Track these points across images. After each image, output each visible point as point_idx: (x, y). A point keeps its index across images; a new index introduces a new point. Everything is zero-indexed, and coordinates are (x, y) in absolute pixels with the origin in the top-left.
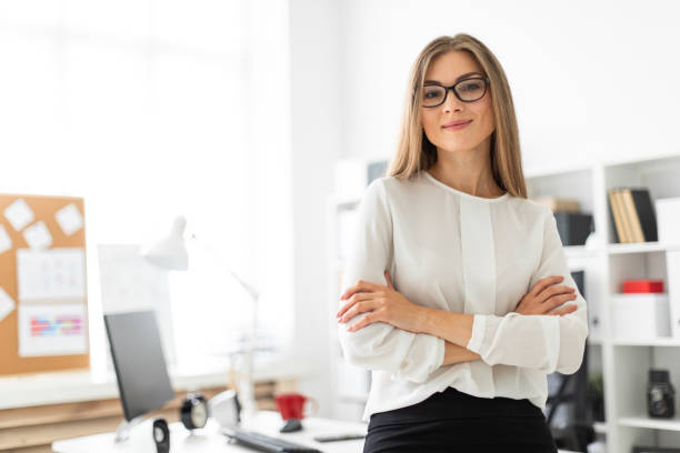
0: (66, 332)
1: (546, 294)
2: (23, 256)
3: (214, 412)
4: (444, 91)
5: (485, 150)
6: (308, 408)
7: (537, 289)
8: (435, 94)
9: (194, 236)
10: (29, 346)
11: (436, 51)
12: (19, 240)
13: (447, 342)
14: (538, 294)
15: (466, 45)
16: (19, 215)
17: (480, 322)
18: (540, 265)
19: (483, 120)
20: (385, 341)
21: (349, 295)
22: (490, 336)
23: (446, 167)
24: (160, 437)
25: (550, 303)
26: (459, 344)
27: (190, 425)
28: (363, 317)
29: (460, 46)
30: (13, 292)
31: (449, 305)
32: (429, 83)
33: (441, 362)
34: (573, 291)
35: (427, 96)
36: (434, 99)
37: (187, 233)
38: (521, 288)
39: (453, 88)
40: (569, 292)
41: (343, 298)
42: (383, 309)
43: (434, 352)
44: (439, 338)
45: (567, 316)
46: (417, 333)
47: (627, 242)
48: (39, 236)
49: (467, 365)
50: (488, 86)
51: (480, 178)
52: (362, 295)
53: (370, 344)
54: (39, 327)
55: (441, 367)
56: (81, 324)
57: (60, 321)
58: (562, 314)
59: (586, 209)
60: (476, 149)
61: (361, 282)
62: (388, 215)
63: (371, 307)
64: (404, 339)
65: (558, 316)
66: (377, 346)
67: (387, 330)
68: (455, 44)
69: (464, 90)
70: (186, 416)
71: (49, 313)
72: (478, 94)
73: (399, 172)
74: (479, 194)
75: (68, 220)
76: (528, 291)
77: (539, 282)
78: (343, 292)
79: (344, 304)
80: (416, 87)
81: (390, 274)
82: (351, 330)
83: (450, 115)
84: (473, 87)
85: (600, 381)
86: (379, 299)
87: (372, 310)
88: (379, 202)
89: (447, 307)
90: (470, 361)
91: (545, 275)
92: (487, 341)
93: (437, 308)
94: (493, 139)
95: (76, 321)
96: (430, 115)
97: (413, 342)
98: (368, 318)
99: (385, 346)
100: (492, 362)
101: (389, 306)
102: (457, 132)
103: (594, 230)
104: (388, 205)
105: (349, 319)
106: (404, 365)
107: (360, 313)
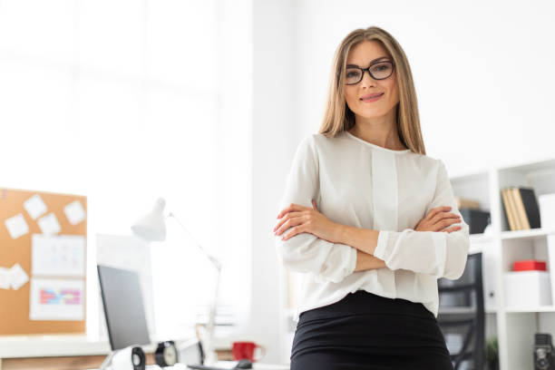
0: (68, 302)
1: (437, 218)
2: (37, 240)
3: (182, 357)
4: (360, 71)
5: (391, 117)
6: (257, 354)
7: (430, 215)
8: (354, 74)
9: (171, 215)
10: (38, 312)
11: (353, 42)
12: (34, 227)
13: (358, 251)
14: (431, 218)
15: (377, 36)
16: (35, 207)
17: (383, 237)
18: (433, 200)
19: (391, 94)
20: (310, 246)
21: (283, 215)
22: (392, 246)
23: (362, 128)
24: (137, 361)
25: (440, 225)
26: (367, 251)
27: (163, 364)
28: (293, 229)
29: (371, 37)
30: (28, 268)
31: (361, 224)
32: (349, 66)
33: (353, 268)
34: (459, 217)
35: (348, 76)
36: (354, 78)
37: (166, 212)
38: (419, 214)
39: (368, 69)
40: (454, 217)
41: (279, 218)
42: (309, 222)
43: (348, 258)
44: (352, 247)
45: (454, 233)
46: (335, 243)
47: (516, 229)
48: (50, 224)
49: (374, 271)
50: (394, 66)
51: (388, 136)
52: (293, 214)
53: (298, 250)
54: (46, 297)
55: (354, 272)
56: (81, 297)
57: (64, 292)
58: (449, 232)
59: (484, 208)
60: (386, 115)
61: (293, 205)
62: (316, 159)
63: (300, 221)
64: (324, 247)
65: (446, 233)
66: (303, 252)
67: (311, 239)
68: (367, 36)
69: (375, 69)
70: (159, 355)
71: (55, 286)
72: (387, 73)
73: (327, 132)
74: (387, 146)
75: (74, 213)
76: (424, 216)
77: (432, 210)
78: (279, 213)
79: (279, 221)
80: (340, 69)
81: (317, 202)
82: (283, 239)
83: (366, 90)
84: (382, 68)
85: (496, 344)
86: (306, 216)
87: (300, 224)
88: (309, 149)
89: (358, 224)
90: (377, 269)
91: (438, 205)
92: (389, 248)
93: (352, 226)
94: (397, 107)
95: (76, 293)
96: (351, 91)
97: (331, 250)
98: (297, 230)
99: (311, 251)
100: (393, 267)
101: (314, 221)
102: (371, 104)
103: (490, 222)
104: (316, 151)
105: (283, 232)
106: (324, 268)
107: (291, 227)
